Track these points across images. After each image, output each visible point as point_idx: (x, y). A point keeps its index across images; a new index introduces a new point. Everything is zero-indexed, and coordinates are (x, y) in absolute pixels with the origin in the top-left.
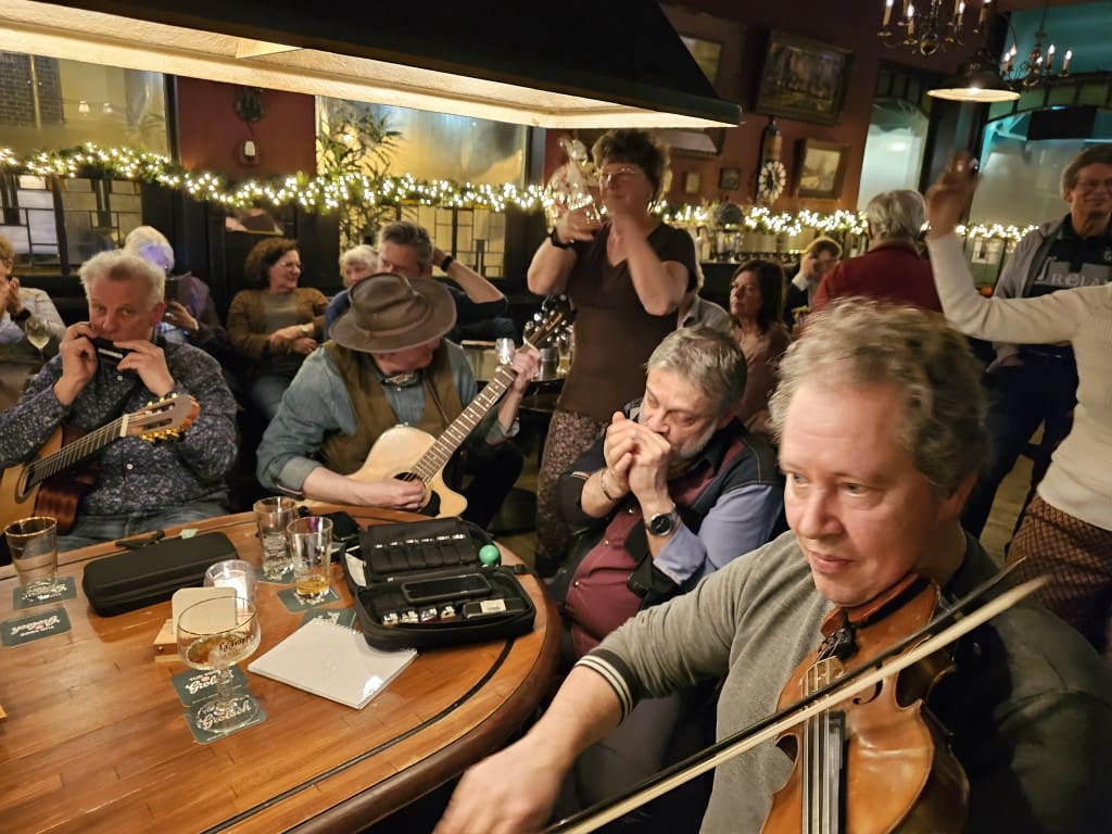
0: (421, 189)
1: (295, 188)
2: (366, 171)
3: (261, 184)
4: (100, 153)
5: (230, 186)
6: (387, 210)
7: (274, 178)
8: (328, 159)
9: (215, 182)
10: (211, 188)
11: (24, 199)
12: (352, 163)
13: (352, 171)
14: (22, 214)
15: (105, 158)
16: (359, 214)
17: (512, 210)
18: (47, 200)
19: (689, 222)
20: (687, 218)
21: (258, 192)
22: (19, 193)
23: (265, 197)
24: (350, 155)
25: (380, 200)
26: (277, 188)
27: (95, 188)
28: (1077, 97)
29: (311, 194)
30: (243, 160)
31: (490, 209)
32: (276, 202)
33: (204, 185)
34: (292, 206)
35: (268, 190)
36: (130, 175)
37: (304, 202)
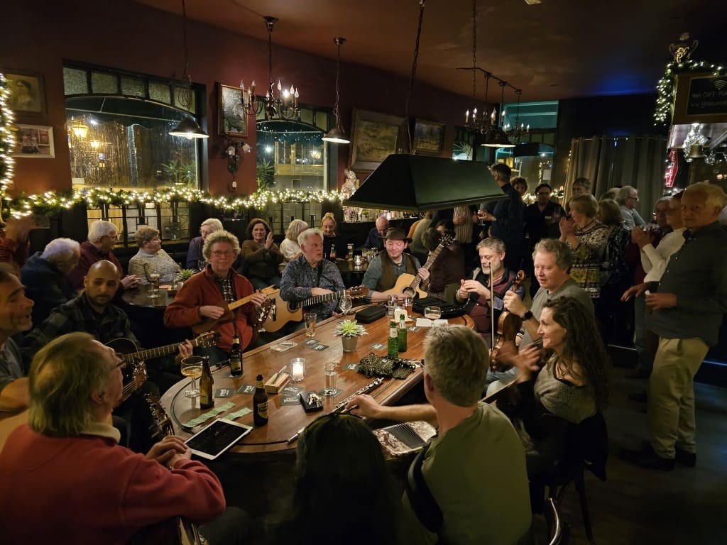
0: (292, 195)
1: (253, 200)
3: (242, 200)
4: (178, 191)
5: (230, 202)
7: (244, 196)
9: (225, 200)
10: (224, 203)
11: (147, 213)
14: (146, 219)
15: (180, 193)
17: (326, 201)
18: (154, 213)
21: (240, 203)
22: (146, 210)
23: (243, 204)
26: (248, 200)
27: (172, 206)
28: (530, 139)
29: (258, 202)
30: (232, 190)
31: (317, 202)
32: (247, 206)
33: (221, 202)
34: (252, 208)
35: (244, 202)
36: (189, 200)
37: (255, 205)
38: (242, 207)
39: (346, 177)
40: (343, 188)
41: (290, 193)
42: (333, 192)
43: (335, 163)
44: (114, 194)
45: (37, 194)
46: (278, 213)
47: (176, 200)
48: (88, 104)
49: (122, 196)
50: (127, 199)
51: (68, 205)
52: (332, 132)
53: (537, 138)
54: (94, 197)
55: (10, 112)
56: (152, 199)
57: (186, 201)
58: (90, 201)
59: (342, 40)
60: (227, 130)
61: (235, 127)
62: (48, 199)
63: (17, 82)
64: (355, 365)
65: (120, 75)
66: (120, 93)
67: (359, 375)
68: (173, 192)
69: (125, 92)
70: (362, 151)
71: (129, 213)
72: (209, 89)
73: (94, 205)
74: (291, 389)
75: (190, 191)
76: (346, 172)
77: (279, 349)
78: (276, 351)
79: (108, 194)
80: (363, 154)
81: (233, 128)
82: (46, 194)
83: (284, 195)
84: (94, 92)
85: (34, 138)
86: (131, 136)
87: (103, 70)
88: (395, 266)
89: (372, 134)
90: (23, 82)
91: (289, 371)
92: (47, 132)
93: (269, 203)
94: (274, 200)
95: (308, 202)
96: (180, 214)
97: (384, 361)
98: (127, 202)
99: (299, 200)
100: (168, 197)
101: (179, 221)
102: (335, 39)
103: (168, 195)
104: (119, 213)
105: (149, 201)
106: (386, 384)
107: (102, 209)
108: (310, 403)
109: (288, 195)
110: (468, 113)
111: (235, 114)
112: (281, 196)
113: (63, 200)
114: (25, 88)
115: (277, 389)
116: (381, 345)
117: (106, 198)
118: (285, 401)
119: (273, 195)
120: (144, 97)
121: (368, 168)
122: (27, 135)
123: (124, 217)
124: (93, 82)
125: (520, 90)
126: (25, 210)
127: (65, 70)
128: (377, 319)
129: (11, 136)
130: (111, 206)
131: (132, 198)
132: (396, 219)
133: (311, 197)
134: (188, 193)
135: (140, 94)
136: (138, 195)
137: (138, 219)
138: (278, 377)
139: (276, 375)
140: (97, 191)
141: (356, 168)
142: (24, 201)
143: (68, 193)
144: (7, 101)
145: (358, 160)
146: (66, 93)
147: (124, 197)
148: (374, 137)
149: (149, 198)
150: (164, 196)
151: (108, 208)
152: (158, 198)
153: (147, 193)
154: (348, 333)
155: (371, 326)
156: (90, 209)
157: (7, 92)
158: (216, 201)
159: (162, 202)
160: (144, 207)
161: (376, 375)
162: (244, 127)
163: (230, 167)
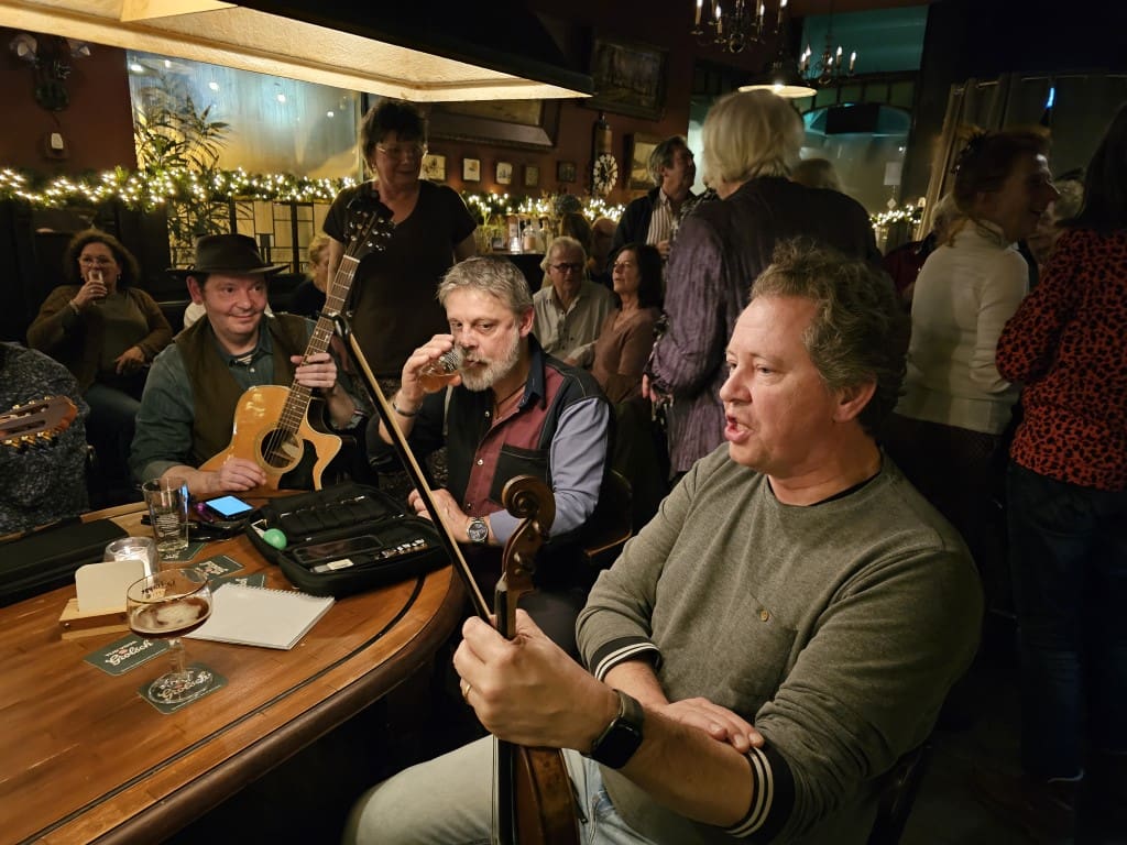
1: (114, 184)
2: (193, 166)
3: (74, 180)
6: (220, 206)
7: (87, 172)
8: (148, 154)
9: (18, 178)
10: (15, 185)
12: (176, 157)
13: (176, 165)
16: (188, 211)
19: (531, 214)
20: (530, 210)
21: (72, 188)
23: (80, 194)
24: (173, 149)
25: (212, 195)
26: (94, 184)
28: (863, 94)
29: (135, 191)
30: (45, 154)
32: (94, 199)
34: (113, 204)
35: (83, 187)
37: (126, 198)
38: (77, 201)
41: (249, 178)
53: (876, 93)
93: (179, 198)
109: (241, 181)
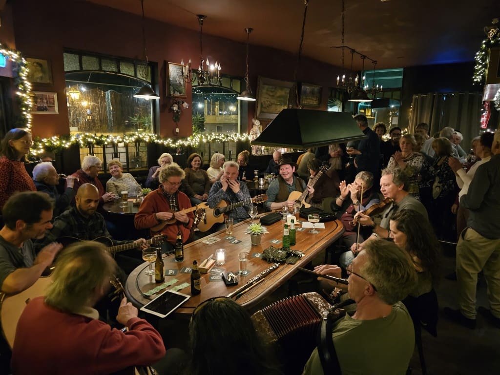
0: (217, 137)
1: (190, 141)
3: (183, 140)
4: (140, 135)
5: (174, 142)
7: (184, 138)
9: (171, 141)
10: (170, 143)
11: (119, 150)
14: (118, 154)
15: (141, 136)
17: (239, 141)
18: (124, 150)
21: (181, 143)
22: (118, 148)
23: (183, 144)
26: (187, 140)
27: (136, 145)
28: (383, 95)
29: (193, 142)
30: (176, 134)
31: (233, 141)
32: (186, 145)
33: (168, 142)
34: (189, 146)
35: (184, 142)
36: (147, 141)
37: (192, 144)
38: (182, 146)
39: (253, 124)
40: (251, 131)
41: (215, 136)
42: (244, 134)
43: (246, 115)
44: (98, 138)
45: (46, 138)
46: (207, 149)
47: (138, 141)
48: (80, 77)
49: (102, 139)
50: (106, 141)
51: (67, 145)
52: (244, 93)
53: (388, 95)
54: (84, 139)
55: (29, 84)
56: (123, 141)
57: (145, 142)
58: (82, 142)
59: (250, 30)
60: (172, 93)
61: (178, 91)
62: (54, 141)
63: (34, 63)
64: (260, 254)
65: (100, 57)
66: (101, 69)
67: (262, 261)
68: (136, 136)
69: (104, 68)
70: (264, 106)
71: (107, 150)
72: (160, 66)
73: (84, 145)
74: (216, 270)
75: (148, 135)
76: (253, 120)
77: (208, 243)
78: (207, 244)
79: (93, 138)
80: (265, 108)
81: (176, 92)
82: (53, 138)
83: (211, 137)
84: (84, 69)
85: (45, 101)
86: (108, 98)
87: (90, 54)
88: (288, 186)
89: (271, 94)
90: (37, 63)
91: (215, 258)
92: (53, 96)
93: (201, 143)
94: (204, 140)
95: (228, 142)
96: (141, 150)
97: (280, 251)
98: (106, 143)
99: (221, 140)
100: (133, 139)
101: (140, 155)
102: (245, 29)
103: (133, 138)
104: (100, 150)
105: (120, 142)
106: (281, 267)
107: (89, 147)
108: (229, 280)
109: (213, 137)
110: (338, 78)
111: (178, 82)
112: (209, 137)
113: (64, 142)
114: (39, 68)
115: (207, 270)
116: (277, 241)
117: (92, 140)
118: (212, 278)
119: (203, 137)
120: (117, 71)
121: (268, 118)
122: (40, 99)
123: (104, 153)
124: (83, 62)
125: (375, 61)
126: (39, 149)
127: (65, 55)
128: (276, 222)
129: (30, 100)
130: (95, 146)
131: (109, 140)
132: (288, 152)
133: (229, 138)
134: (146, 136)
135: (114, 70)
136: (113, 138)
137: (113, 155)
138: (207, 262)
139: (206, 260)
140: (86, 136)
141: (260, 118)
142: (38, 143)
143: (67, 137)
144: (27, 77)
145: (261, 112)
146: (65, 70)
147: (104, 140)
148: (273, 96)
149: (121, 140)
150: (130, 139)
151: (93, 147)
152: (126, 140)
153: (119, 137)
154: (255, 232)
155: (271, 227)
156: (82, 148)
157: (28, 70)
158: (165, 142)
159: (129, 143)
160: (117, 146)
161: (274, 261)
162: (184, 91)
163: (174, 118)
